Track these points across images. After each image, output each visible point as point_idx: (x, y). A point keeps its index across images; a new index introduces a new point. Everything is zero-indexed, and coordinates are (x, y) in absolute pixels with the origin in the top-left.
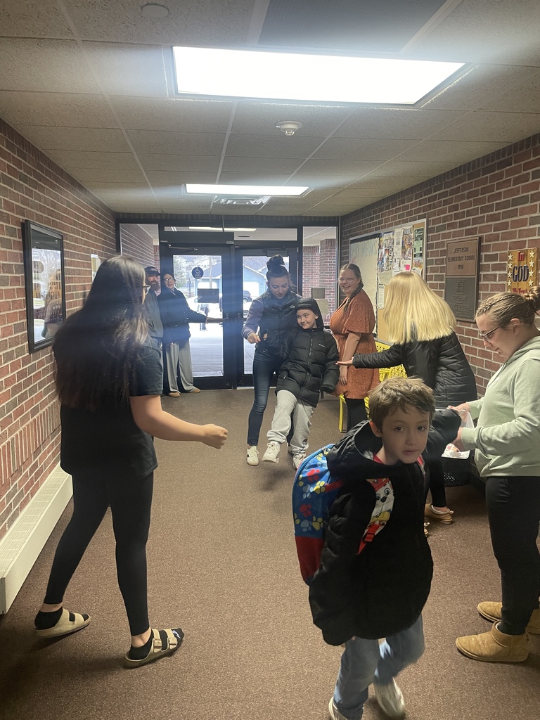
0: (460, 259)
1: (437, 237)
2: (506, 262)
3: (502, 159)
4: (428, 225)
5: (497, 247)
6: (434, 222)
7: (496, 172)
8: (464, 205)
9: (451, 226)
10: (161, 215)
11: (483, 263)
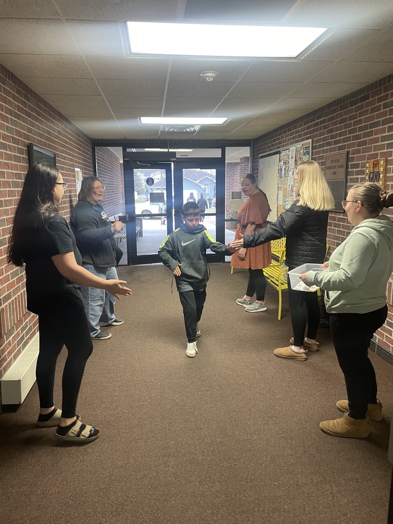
0: (334, 167)
1: (319, 153)
2: (365, 169)
3: (363, 95)
4: (313, 144)
5: (359, 159)
6: (317, 141)
7: (359, 104)
8: (337, 129)
9: (329, 144)
10: (124, 140)
11: (350, 170)
